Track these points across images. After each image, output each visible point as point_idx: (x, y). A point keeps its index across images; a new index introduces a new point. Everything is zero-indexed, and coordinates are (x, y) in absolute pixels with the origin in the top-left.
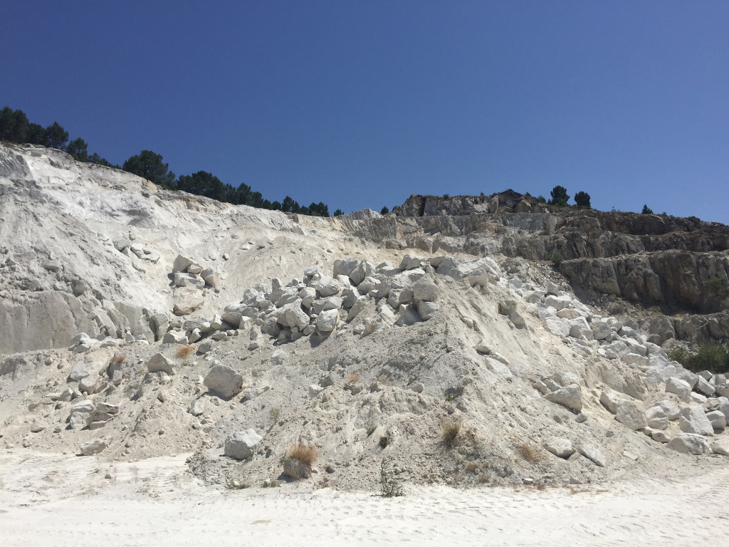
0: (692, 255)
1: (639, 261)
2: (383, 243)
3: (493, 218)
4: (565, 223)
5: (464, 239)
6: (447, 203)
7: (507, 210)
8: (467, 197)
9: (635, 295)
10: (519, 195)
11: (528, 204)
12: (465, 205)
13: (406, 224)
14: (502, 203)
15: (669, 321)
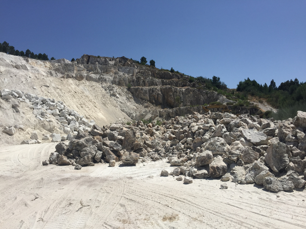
0: (173, 88)
1: (157, 89)
2: (65, 74)
3: (114, 68)
4: (139, 72)
5: (99, 75)
6: (98, 59)
7: (121, 65)
8: (107, 58)
9: (154, 101)
10: (127, 59)
11: (129, 63)
12: (106, 61)
13: (79, 67)
14: (120, 62)
15: (158, 111)
